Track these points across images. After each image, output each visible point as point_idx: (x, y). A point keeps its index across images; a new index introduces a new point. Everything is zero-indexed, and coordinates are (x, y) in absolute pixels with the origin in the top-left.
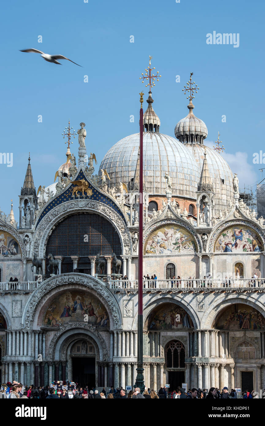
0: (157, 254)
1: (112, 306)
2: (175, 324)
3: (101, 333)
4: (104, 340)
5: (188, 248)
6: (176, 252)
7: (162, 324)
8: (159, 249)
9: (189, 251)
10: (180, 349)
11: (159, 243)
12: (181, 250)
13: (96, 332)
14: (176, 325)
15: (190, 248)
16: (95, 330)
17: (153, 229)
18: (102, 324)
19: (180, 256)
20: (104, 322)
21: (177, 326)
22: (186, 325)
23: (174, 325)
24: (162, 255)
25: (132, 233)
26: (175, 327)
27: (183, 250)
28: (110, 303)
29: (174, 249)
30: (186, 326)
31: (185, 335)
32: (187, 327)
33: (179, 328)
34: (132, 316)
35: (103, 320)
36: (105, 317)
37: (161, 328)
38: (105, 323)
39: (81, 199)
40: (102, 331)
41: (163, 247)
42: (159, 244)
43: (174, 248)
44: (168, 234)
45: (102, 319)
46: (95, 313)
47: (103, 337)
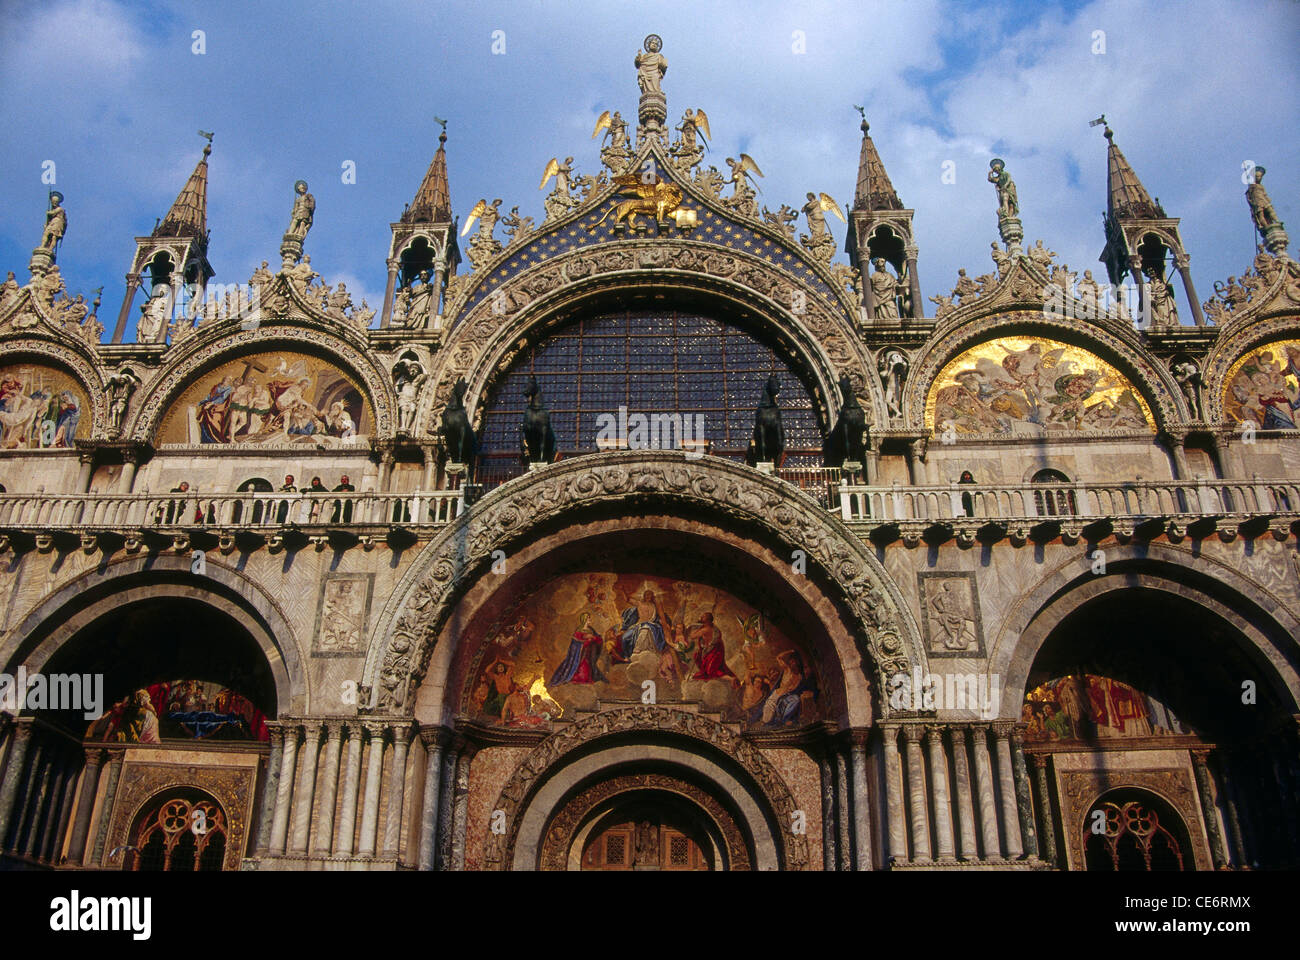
0: (987, 434)
1: (868, 599)
2: (1110, 718)
3: (770, 754)
4: (787, 790)
5: (1114, 416)
6: (1062, 427)
7: (1045, 719)
8: (991, 418)
9: (1119, 424)
10: (1149, 832)
11: (989, 395)
12: (1083, 424)
13: (749, 752)
14: (1115, 721)
15: (1120, 416)
16: (738, 744)
17: (960, 342)
18: (767, 716)
19: (1086, 440)
20: (780, 704)
21: (1122, 728)
22: (1162, 721)
23: (1106, 723)
24: (1003, 437)
25: (877, 353)
26: (1111, 731)
27: (1093, 421)
28: (855, 585)
29: (1056, 418)
30: (1166, 727)
31: (1177, 766)
32: (1171, 728)
33: (1134, 736)
34: (973, 647)
35: (775, 695)
36: (787, 677)
37: (1047, 740)
38: (788, 709)
39: (648, 240)
40: (773, 745)
41: (1006, 412)
42: (989, 402)
43: (1053, 414)
44: (1018, 364)
45: (766, 690)
46: (729, 663)
47: (783, 776)
